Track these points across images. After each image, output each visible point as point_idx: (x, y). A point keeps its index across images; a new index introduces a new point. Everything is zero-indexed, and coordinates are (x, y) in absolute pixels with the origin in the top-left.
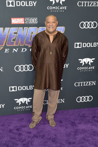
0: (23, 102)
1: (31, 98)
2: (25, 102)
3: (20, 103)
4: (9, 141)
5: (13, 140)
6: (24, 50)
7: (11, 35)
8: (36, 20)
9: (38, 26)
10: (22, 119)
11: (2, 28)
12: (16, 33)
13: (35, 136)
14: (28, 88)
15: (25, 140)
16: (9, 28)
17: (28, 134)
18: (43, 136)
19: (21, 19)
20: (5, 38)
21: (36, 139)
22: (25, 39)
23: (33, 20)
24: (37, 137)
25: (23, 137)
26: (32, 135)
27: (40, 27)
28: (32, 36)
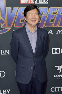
7: (19, 15)
9: (48, 6)
11: (10, 8)
16: (17, 8)
20: (13, 18)
27: (51, 8)
28: (42, 17)
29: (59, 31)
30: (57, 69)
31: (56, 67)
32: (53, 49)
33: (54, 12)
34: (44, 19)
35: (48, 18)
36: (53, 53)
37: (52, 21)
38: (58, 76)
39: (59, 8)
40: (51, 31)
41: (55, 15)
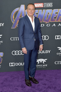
0: (41, 62)
1: (46, 59)
2: (42, 62)
3: (39, 63)
4: (30, 90)
5: (33, 89)
6: (43, 25)
8: (51, 4)
9: (52, 8)
10: (40, 74)
12: (37, 14)
13: (49, 87)
14: (45, 52)
15: (41, 90)
17: (44, 86)
18: (55, 88)
19: (41, 4)
21: (49, 89)
22: (44, 18)
23: (49, 4)
24: (50, 88)
25: (41, 87)
26: (47, 86)
27: (54, 10)
28: (49, 16)
29: (60, 24)
30: (59, 49)
31: (58, 48)
32: (56, 36)
33: (56, 12)
34: (50, 17)
35: (53, 16)
36: (56, 39)
37: (55, 18)
38: (59, 54)
39: (60, 9)
40: (54, 24)
41: (57, 14)
